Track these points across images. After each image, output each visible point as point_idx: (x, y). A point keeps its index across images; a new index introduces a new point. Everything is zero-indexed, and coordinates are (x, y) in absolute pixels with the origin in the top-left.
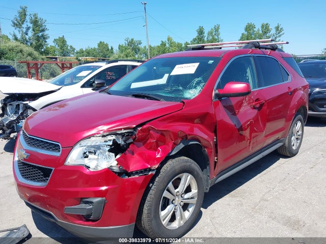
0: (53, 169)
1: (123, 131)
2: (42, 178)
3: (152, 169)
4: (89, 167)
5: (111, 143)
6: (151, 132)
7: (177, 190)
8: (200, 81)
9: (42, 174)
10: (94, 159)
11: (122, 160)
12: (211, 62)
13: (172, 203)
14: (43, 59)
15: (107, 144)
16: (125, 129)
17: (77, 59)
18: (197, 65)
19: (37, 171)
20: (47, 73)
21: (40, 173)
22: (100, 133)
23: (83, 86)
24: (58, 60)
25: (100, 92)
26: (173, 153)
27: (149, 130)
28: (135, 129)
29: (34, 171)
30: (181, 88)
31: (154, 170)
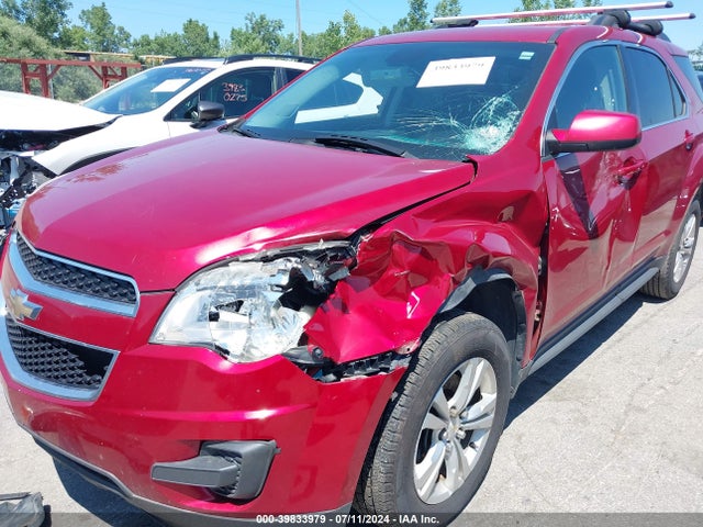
0: (117, 353)
1: (322, 245)
2: (80, 376)
3: (401, 353)
4: (227, 352)
5: (285, 280)
6: (395, 247)
7: (452, 402)
8: (507, 104)
9: (81, 363)
10: (238, 326)
11: (318, 327)
12: (526, 55)
13: (440, 439)
14: (57, 56)
15: (275, 281)
16: (327, 239)
17: (136, 58)
18: (489, 62)
19: (65, 354)
20: (67, 88)
21: (73, 361)
22: (253, 251)
23: (169, 117)
24: (92, 59)
25: (221, 130)
26: (450, 306)
27: (393, 242)
28: (353, 238)
29: (58, 355)
30: (454, 123)
31: (404, 356)
